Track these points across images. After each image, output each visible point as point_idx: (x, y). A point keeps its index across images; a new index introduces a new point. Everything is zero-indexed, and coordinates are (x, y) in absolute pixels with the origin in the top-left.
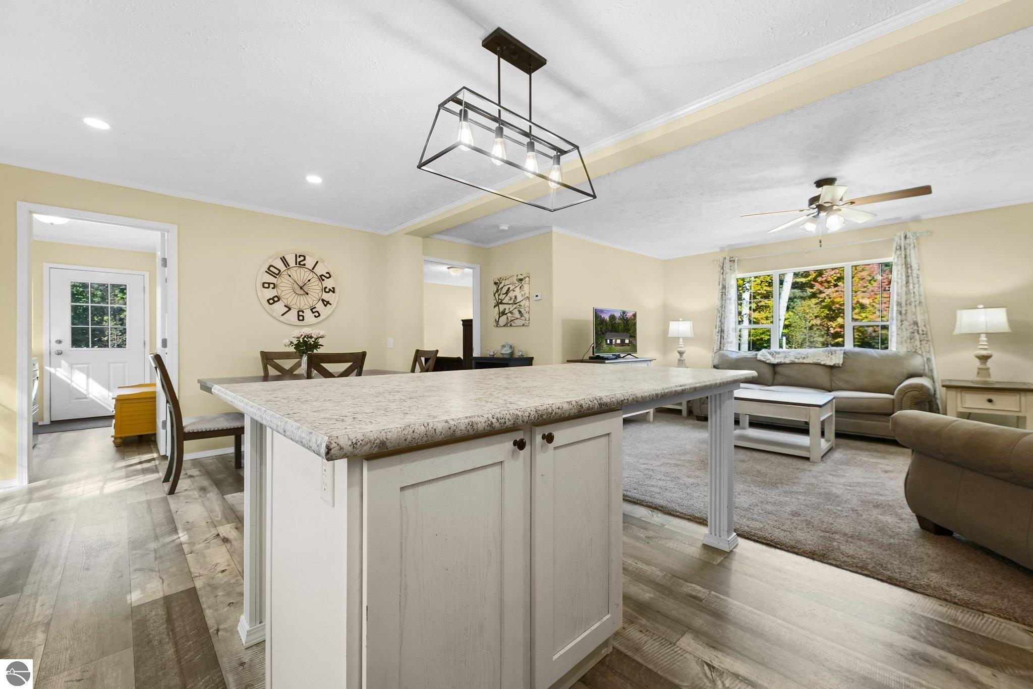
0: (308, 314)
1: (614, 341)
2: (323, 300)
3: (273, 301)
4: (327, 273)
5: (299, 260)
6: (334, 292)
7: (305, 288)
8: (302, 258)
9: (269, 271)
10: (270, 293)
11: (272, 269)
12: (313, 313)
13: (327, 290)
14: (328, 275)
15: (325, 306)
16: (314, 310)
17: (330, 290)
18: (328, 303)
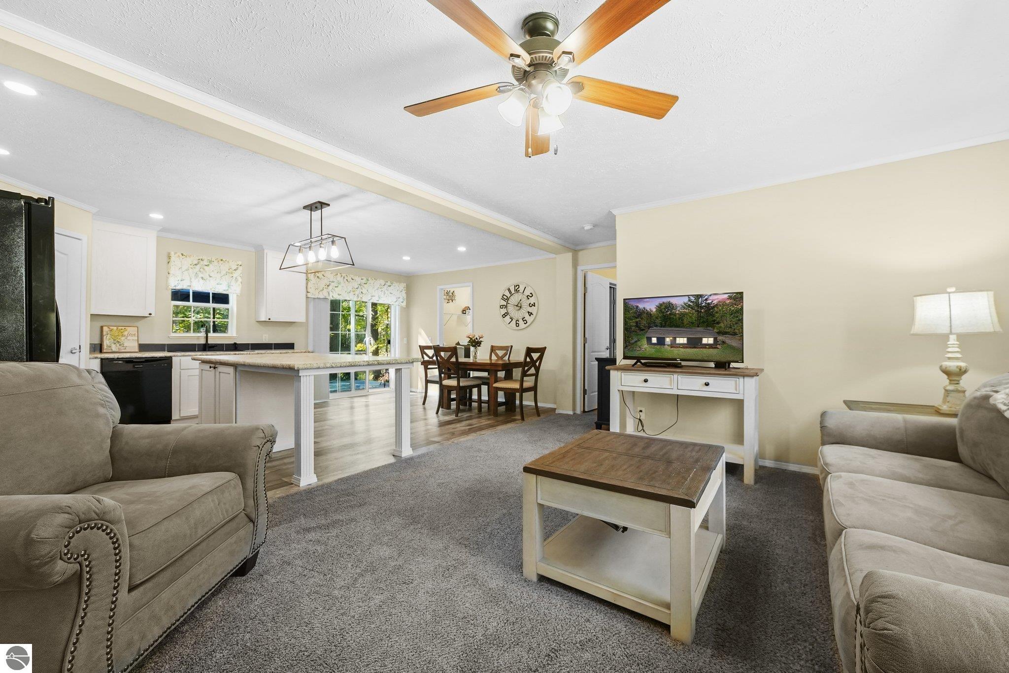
0: (521, 322)
1: (668, 340)
2: (528, 312)
3: (504, 316)
4: (531, 293)
5: (516, 289)
6: (534, 306)
7: (519, 305)
8: (518, 287)
9: (503, 299)
10: (503, 311)
11: (504, 297)
12: (524, 321)
13: (531, 305)
14: (531, 295)
15: (530, 316)
16: (524, 319)
17: (532, 305)
18: (531, 313)
